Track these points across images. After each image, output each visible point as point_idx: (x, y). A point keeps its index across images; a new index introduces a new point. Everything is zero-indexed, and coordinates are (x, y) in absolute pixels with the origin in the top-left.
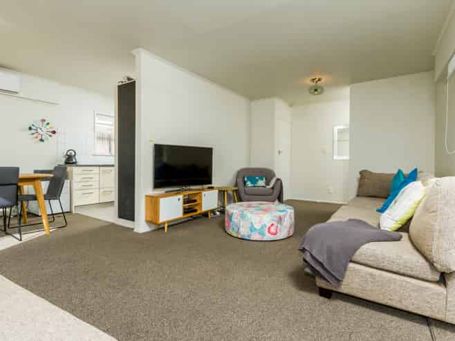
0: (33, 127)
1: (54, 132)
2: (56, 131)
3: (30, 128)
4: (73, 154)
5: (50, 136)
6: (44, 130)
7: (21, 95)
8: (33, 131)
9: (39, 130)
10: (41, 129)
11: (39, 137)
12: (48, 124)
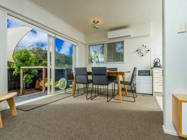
0: (138, 50)
1: (149, 50)
2: (150, 49)
3: (137, 51)
4: (158, 61)
5: (147, 53)
6: (143, 51)
7: (132, 36)
8: (139, 52)
9: (141, 51)
10: (142, 50)
11: (142, 54)
12: (146, 47)
